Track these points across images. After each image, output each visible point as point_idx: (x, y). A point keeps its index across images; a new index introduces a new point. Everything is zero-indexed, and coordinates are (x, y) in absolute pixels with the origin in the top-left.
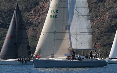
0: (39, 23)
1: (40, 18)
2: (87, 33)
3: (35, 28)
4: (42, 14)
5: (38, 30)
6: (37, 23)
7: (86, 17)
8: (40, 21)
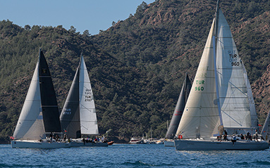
0: (263, 97)
1: (263, 92)
2: (244, 109)
3: (258, 103)
4: (266, 87)
5: (261, 105)
6: (260, 97)
7: (241, 89)
8: (263, 95)
